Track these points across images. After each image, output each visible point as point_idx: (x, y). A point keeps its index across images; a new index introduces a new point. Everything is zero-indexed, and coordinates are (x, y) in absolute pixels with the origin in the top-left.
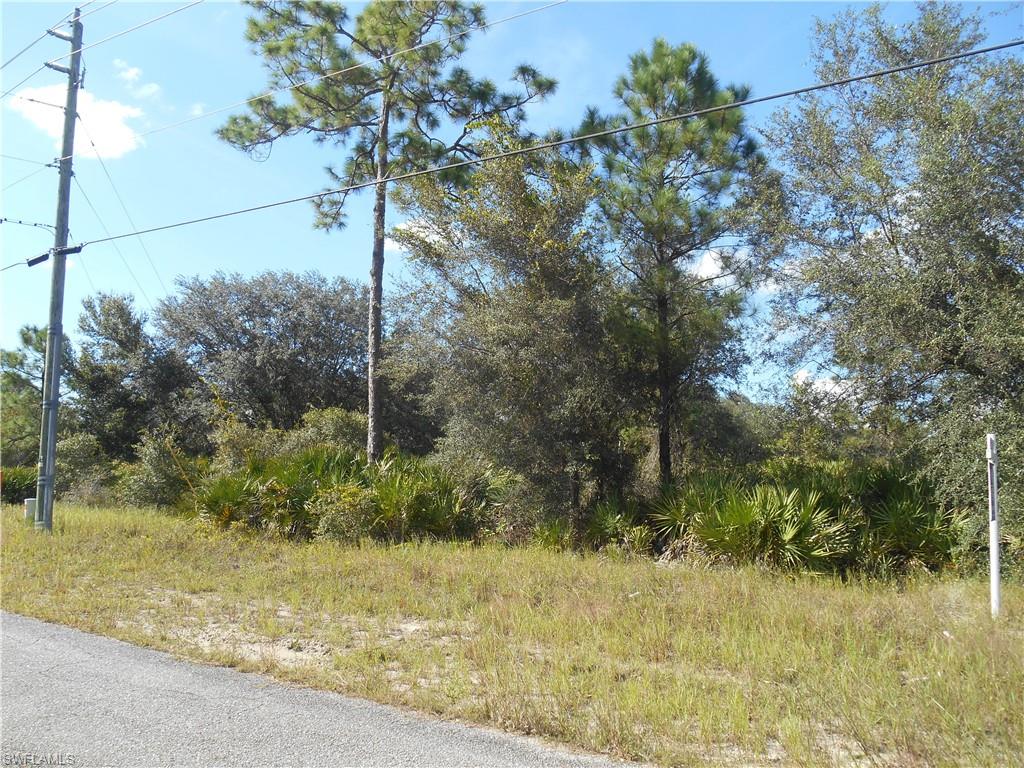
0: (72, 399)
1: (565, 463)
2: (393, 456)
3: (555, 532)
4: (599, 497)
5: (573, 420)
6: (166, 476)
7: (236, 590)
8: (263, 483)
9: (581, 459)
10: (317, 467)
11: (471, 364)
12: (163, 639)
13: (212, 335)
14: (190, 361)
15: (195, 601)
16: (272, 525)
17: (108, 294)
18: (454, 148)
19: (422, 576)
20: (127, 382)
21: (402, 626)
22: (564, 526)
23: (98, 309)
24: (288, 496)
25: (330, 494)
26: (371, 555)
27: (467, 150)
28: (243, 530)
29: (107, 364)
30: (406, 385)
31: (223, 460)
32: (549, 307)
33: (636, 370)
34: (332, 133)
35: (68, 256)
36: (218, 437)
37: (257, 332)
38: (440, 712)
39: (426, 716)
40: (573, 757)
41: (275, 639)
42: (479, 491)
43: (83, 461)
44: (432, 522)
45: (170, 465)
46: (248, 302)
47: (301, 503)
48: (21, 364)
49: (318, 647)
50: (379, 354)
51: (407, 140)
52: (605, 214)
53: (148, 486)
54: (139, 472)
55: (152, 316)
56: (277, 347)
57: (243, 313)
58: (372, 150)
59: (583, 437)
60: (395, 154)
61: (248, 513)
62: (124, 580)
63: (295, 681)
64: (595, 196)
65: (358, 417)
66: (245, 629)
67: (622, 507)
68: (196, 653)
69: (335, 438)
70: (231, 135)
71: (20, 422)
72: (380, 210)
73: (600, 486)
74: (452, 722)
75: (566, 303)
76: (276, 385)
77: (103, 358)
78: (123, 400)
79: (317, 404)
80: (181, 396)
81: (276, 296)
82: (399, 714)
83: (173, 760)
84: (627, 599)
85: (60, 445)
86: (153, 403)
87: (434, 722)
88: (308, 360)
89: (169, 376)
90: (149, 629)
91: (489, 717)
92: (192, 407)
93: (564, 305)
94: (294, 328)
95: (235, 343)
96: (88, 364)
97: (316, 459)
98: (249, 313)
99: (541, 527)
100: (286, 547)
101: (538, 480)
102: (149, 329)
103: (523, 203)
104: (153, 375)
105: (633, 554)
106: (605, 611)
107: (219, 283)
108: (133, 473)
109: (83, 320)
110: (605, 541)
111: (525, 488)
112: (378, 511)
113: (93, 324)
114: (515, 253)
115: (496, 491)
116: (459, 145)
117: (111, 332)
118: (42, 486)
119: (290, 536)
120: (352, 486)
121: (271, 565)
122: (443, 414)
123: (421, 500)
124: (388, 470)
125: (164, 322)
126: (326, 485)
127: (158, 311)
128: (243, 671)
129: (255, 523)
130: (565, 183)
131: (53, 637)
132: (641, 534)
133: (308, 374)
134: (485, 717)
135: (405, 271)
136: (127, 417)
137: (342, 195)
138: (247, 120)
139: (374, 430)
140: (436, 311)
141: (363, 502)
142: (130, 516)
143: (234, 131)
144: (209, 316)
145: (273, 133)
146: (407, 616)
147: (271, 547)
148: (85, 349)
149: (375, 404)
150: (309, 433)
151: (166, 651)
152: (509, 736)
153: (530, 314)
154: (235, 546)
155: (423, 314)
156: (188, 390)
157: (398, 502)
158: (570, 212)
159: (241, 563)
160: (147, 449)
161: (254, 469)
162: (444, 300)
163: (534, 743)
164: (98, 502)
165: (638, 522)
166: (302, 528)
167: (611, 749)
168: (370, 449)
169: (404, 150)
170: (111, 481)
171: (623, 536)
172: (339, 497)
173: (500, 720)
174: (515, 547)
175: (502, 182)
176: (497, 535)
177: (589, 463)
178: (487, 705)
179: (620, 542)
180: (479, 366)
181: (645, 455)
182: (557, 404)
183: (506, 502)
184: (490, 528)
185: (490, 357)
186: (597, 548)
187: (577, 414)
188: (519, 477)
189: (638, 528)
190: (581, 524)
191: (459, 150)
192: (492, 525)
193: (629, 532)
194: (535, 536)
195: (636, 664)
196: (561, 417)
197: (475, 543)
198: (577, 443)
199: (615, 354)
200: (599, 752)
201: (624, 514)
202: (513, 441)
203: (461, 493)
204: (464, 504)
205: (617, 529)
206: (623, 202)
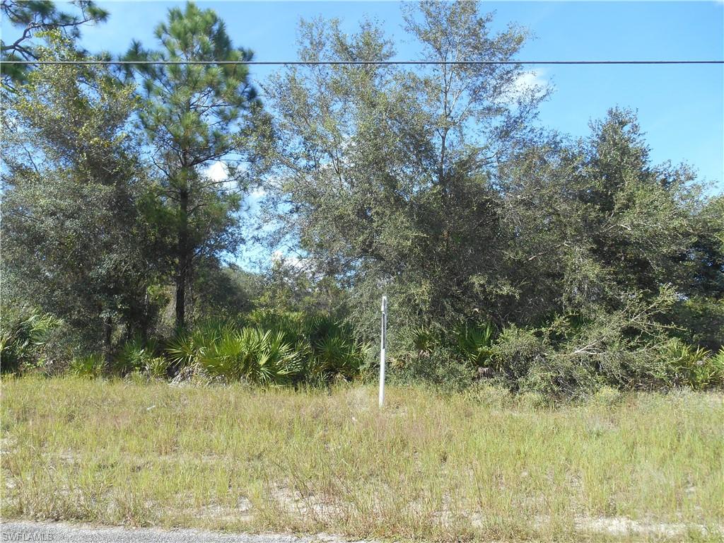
1: (101, 311)
3: (90, 363)
4: (128, 336)
5: (109, 278)
9: (114, 308)
11: (20, 229)
18: (13, 47)
22: (97, 359)
27: (26, 51)
32: (93, 190)
33: (162, 243)
40: (94, 533)
42: (23, 332)
52: (143, 124)
59: (117, 290)
64: (136, 109)
67: (145, 344)
73: (129, 328)
75: (108, 188)
84: (144, 411)
91: (22, 512)
93: (105, 190)
99: (78, 360)
101: (77, 324)
103: (75, 104)
105: (152, 378)
106: (124, 423)
110: (130, 369)
111: (65, 330)
114: (64, 142)
115: (40, 332)
116: (18, 46)
130: (112, 95)
132: (159, 364)
134: (19, 513)
152: (40, 524)
153: (76, 193)
158: (114, 118)
163: (62, 526)
165: (157, 354)
167: (126, 522)
171: (145, 365)
173: (32, 513)
174: (54, 377)
175: (56, 84)
176: (38, 367)
177: (120, 311)
178: (20, 503)
179: (143, 370)
180: (28, 231)
181: (166, 306)
182: (96, 265)
183: (47, 342)
184: (31, 362)
185: (38, 224)
186: (123, 375)
187: (113, 273)
188: (61, 322)
189: (157, 359)
190: (111, 357)
191: (18, 50)
192: (33, 360)
193: (150, 362)
194: (72, 367)
195: (149, 458)
196: (99, 275)
197: (17, 375)
198: (111, 296)
199: (145, 230)
200: (116, 525)
201: (146, 349)
202: (56, 293)
203: (6, 335)
204: (8, 343)
205: (140, 361)
206: (157, 117)
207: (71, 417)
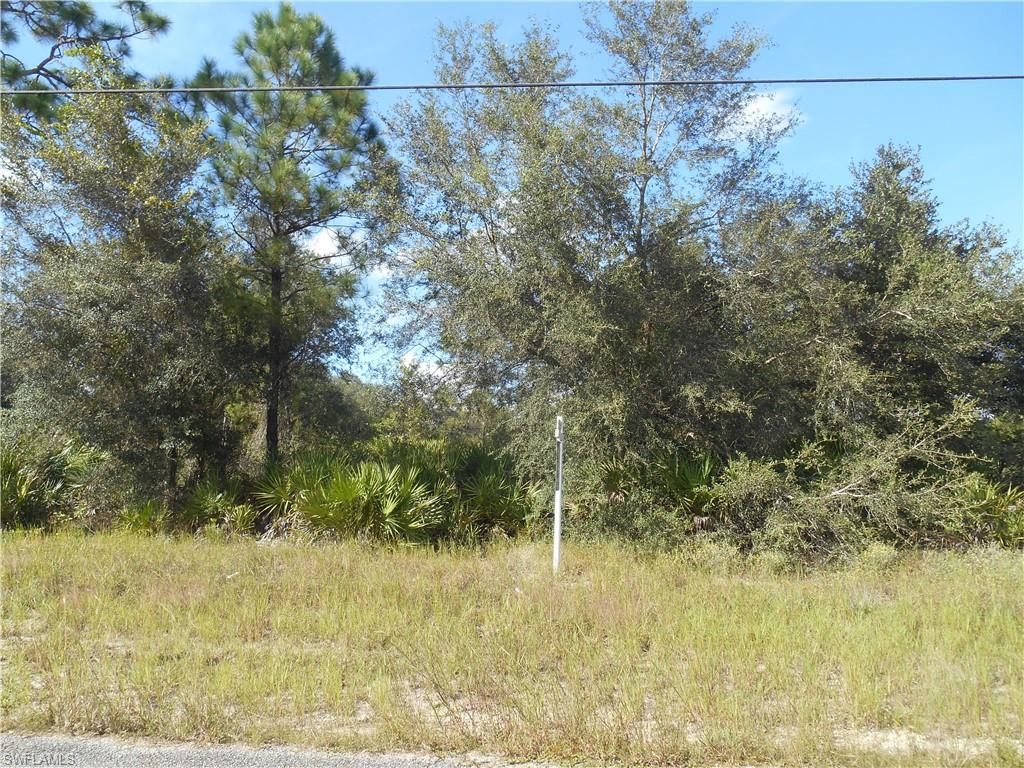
1: (161, 439)
3: (147, 514)
4: (199, 474)
5: (172, 393)
9: (179, 435)
11: (48, 326)
18: (36, 71)
22: (157, 507)
27: (54, 77)
32: (149, 270)
33: (245, 343)
40: (152, 751)
42: (54, 471)
52: (219, 176)
59: (183, 411)
64: (208, 155)
67: (223, 486)
73: (201, 464)
75: (170, 267)
84: (223, 581)
91: (53, 723)
93: (167, 269)
99: (130, 510)
101: (129, 458)
103: (123, 150)
105: (234, 534)
106: (199, 595)
110: (204, 521)
111: (112, 467)
114: (109, 203)
115: (77, 471)
116: (44, 70)
130: (174, 135)
132: (243, 513)
134: (49, 723)
152: (78, 739)
153: (126, 274)
158: (177, 169)
162: (15, 249)
163: (109, 742)
165: (240, 501)
167: (198, 735)
171: (224, 515)
173: (67, 724)
174: (97, 532)
175: (97, 122)
176: (75, 520)
177: (189, 439)
178: (51, 710)
179: (220, 522)
180: (59, 329)
181: (252, 432)
182: (154, 375)
183: (88, 483)
184: (66, 512)
185: (74, 319)
186: (194, 530)
187: (178, 387)
188: (105, 455)
189: (241, 507)
190: (177, 505)
191: (43, 75)
192: (68, 510)
193: (230, 512)
194: (122, 519)
195: (230, 645)
196: (158, 389)
197: (46, 530)
198: (176, 418)
199: (222, 325)
200: (184, 740)
201: (225, 493)
202: (99, 415)
203: (30, 474)
204: (33, 486)
205: (217, 509)
206: (239, 167)
207: (120, 589)
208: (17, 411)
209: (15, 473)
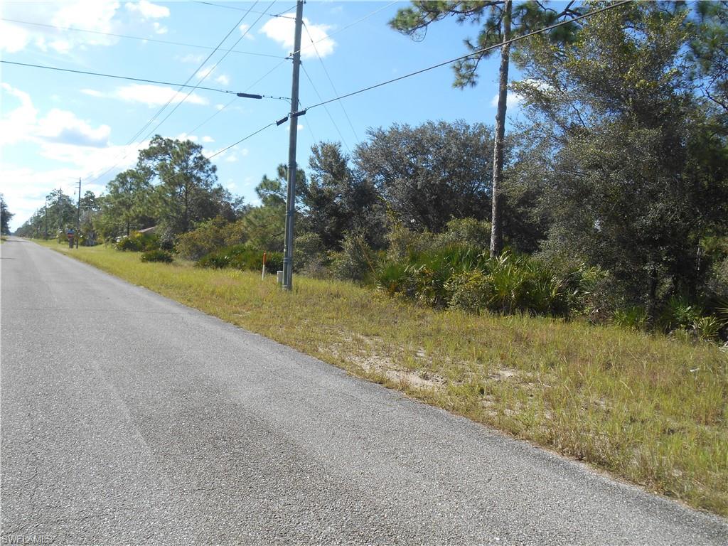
0: (306, 211)
1: (645, 262)
2: (508, 254)
3: (632, 316)
4: (674, 291)
5: (653, 229)
6: (359, 261)
7: (393, 336)
8: (417, 268)
9: (658, 260)
10: (453, 258)
11: (571, 184)
12: (343, 361)
13: (389, 168)
14: (375, 186)
15: (367, 340)
16: (422, 297)
17: (326, 143)
18: (564, 13)
19: (521, 339)
20: (337, 200)
21: (501, 372)
22: (641, 312)
23: (320, 153)
24: (433, 278)
25: (461, 277)
26: (487, 323)
27: (575, 13)
28: (403, 298)
29: (326, 188)
30: (519, 201)
31: (393, 253)
32: (638, 135)
33: (716, 187)
34: (470, 13)
35: (299, 117)
36: (390, 236)
37: (419, 165)
38: (515, 434)
39: (505, 435)
40: (613, 483)
41: (411, 369)
42: (573, 282)
43: (311, 250)
44: (534, 302)
45: (361, 254)
46: (413, 144)
47: (442, 282)
48: (279, 188)
49: (438, 379)
50: (501, 178)
51: (525, 11)
52: (695, 54)
53: (348, 267)
54: (342, 259)
55: (352, 155)
56: (432, 175)
57: (410, 152)
58: (499, 23)
59: (662, 242)
60: (516, 24)
61: (407, 287)
62: (328, 324)
63: (419, 398)
64: (686, 39)
65: (485, 224)
66: (394, 362)
67: (693, 300)
68: (361, 372)
69: (468, 239)
70: (399, 24)
71: (278, 225)
72: (504, 69)
73: (675, 282)
74: (523, 442)
75: (654, 132)
76: (431, 202)
77: (323, 184)
78: (335, 212)
79: (458, 216)
80: (370, 209)
81: (432, 139)
82: (486, 431)
83: (334, 434)
84: (685, 373)
85: (298, 239)
86: (353, 214)
87: (510, 439)
88: (453, 185)
89: (363, 195)
90: (336, 355)
91: (552, 443)
92: (377, 217)
93: (652, 133)
94: (444, 162)
95: (404, 173)
96: (316, 189)
97: (453, 253)
98: (414, 152)
99: (621, 312)
100: (429, 312)
101: (620, 275)
102: (351, 165)
103: (619, 51)
104: (353, 195)
105: (701, 339)
107: (394, 131)
108: (340, 259)
109: (311, 160)
110: (675, 326)
111: (609, 281)
112: (494, 292)
113: (317, 163)
114: (609, 91)
115: (588, 283)
116: (570, 11)
117: (328, 168)
118: (286, 263)
119: (434, 305)
120: (477, 273)
121: (417, 323)
122: (546, 222)
123: (526, 285)
124: (505, 263)
125: (360, 160)
126: (459, 271)
127: (356, 152)
128: (387, 388)
129: (411, 294)
130: (660, 30)
131: (282, 352)
132: (709, 323)
133: (452, 195)
134: (549, 443)
135: (521, 114)
136: (337, 223)
137: (476, 61)
138: (410, 11)
139: (496, 234)
140: (545, 144)
141: (483, 284)
142: (335, 285)
143: (401, 21)
144: (388, 155)
145: (427, 20)
146: (505, 366)
147: (420, 311)
148: (313, 179)
149: (497, 215)
150: (451, 235)
151: (343, 369)
152: (565, 459)
153: (621, 142)
154: (396, 308)
155: (533, 147)
156: (374, 206)
157: (509, 286)
158: (662, 55)
159: (399, 320)
160: (348, 244)
161: (413, 258)
162: (551, 135)
163: (583, 467)
164: (320, 276)
165: (707, 313)
166: (441, 301)
167: (648, 483)
168: (492, 248)
169: (523, 19)
170: (327, 263)
171: (692, 323)
172: (468, 280)
173: (560, 446)
174: (597, 325)
175: (602, 35)
176: (584, 315)
177: (666, 263)
178: (551, 434)
179: (689, 328)
180: (576, 187)
181: (722, 261)
182: (640, 215)
183: (593, 291)
184: (579, 310)
185: (585, 178)
186: (667, 332)
187: (658, 224)
188: (607, 273)
189: (707, 318)
190: (654, 312)
191: (568, 14)
192: (581, 308)
193: (698, 321)
194: (614, 317)
195: (685, 423)
196: (643, 226)
197: (566, 320)
198: (656, 247)
199: (696, 175)
200: (637, 483)
201: (694, 307)
202: (602, 245)
203: (557, 282)
204: (559, 290)
205: (687, 318)
206: (713, 41)
207: (608, 366)
208: (550, 242)
209: (549, 282)
